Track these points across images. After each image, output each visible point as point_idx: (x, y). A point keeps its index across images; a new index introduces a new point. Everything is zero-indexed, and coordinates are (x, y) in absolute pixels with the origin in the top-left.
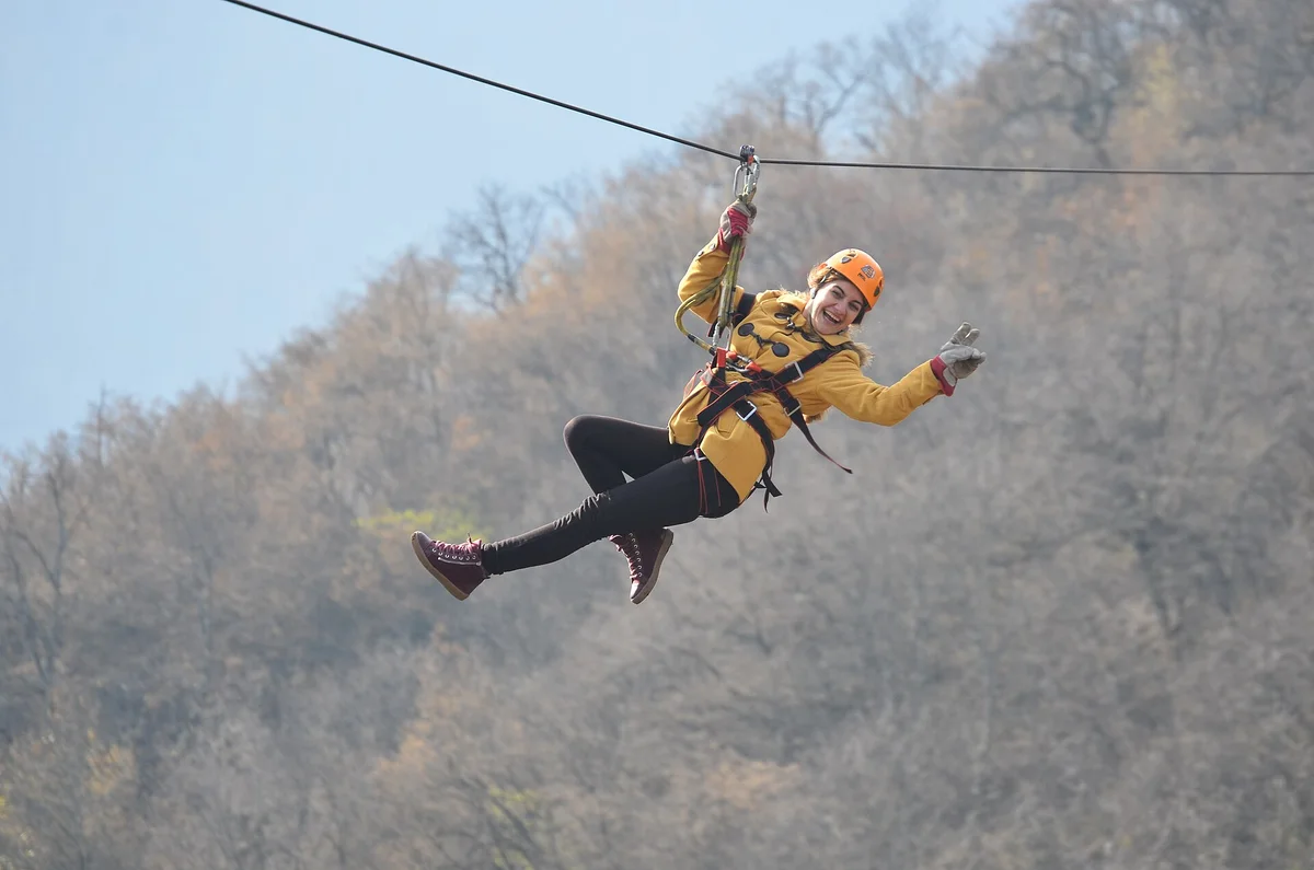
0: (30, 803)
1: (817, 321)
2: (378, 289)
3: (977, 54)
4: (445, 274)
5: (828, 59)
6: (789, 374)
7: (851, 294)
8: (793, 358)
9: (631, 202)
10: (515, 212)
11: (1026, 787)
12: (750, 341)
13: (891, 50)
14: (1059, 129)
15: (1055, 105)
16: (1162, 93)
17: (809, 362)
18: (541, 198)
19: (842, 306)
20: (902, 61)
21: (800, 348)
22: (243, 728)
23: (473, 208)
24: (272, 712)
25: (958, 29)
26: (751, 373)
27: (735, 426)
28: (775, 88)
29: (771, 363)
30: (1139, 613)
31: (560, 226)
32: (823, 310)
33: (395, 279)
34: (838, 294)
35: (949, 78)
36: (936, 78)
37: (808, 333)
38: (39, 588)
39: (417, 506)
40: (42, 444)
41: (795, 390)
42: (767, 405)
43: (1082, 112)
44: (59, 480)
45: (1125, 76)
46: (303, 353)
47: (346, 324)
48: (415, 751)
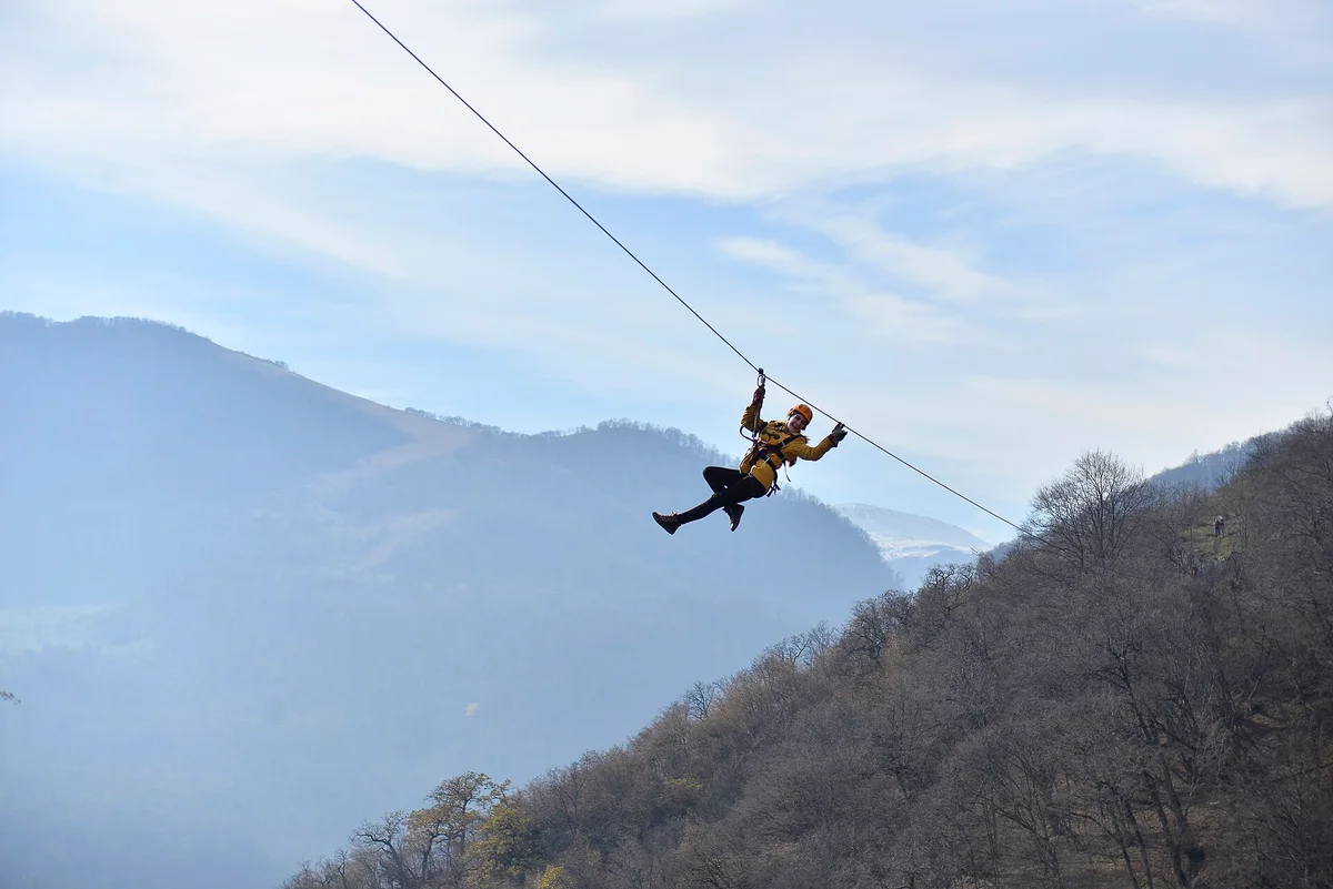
0: (570, 868)
1: (791, 428)
2: (666, 715)
3: (840, 636)
4: (686, 709)
5: (796, 641)
6: (781, 445)
7: (803, 418)
8: (781, 440)
9: (740, 685)
10: (706, 690)
11: (868, 845)
12: (766, 436)
13: (813, 636)
14: (865, 656)
15: (863, 648)
16: (895, 644)
17: (787, 441)
18: (713, 685)
19: (799, 422)
20: (817, 639)
21: (783, 437)
22: (632, 843)
23: (693, 689)
24: (641, 838)
25: (834, 628)
26: (767, 446)
27: (763, 464)
28: (780, 649)
29: (773, 442)
30: (898, 792)
31: (719, 693)
32: (792, 424)
33: (671, 711)
34: (798, 418)
35: (831, 643)
36: (828, 643)
37: (786, 431)
38: (571, 809)
39: (681, 777)
40: (570, 766)
41: (782, 451)
42: (773, 456)
43: (872, 650)
44: (575, 776)
45: (884, 639)
46: (645, 735)
47: (657, 726)
48: (684, 846)
